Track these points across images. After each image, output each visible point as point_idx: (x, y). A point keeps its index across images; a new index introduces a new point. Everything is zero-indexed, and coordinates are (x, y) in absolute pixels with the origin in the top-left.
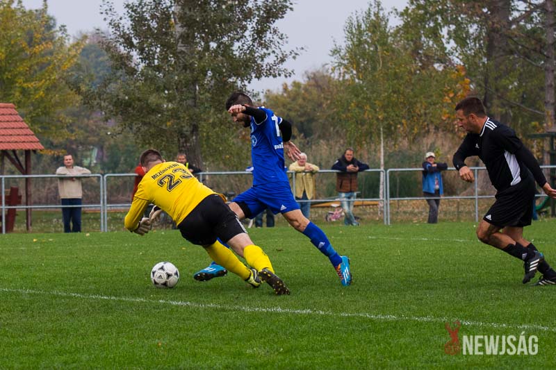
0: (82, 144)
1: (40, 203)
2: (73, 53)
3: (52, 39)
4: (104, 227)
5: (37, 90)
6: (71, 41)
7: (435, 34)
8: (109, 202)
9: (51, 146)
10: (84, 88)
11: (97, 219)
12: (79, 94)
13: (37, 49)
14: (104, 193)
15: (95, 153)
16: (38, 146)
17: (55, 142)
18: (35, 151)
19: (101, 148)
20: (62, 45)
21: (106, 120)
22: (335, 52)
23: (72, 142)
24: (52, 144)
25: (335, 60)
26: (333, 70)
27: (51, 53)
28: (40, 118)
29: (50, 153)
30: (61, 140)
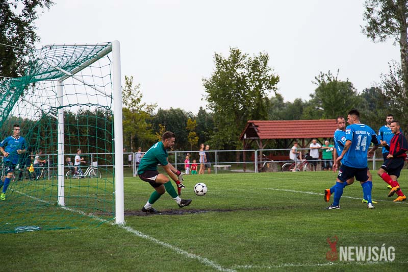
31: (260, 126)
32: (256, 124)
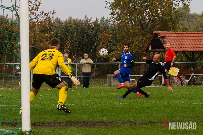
31: (166, 37)
32: (162, 35)
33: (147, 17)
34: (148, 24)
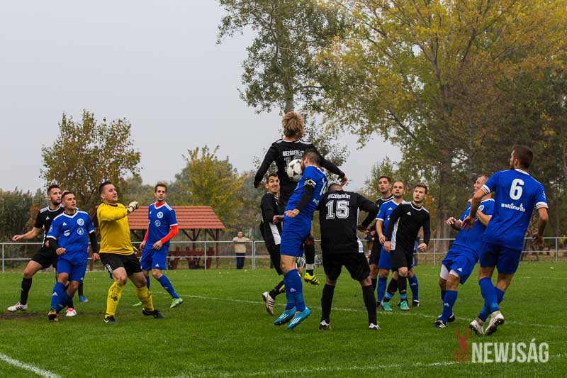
0: (245, 226)
1: (224, 255)
2: (240, 181)
3: (229, 175)
4: (254, 267)
5: (222, 200)
6: (240, 176)
7: (415, 174)
8: (257, 254)
9: (229, 227)
10: (245, 199)
11: (251, 263)
12: (243, 202)
13: (223, 180)
14: (254, 250)
15: (251, 230)
16: (223, 227)
17: (231, 225)
18: (221, 229)
19: (254, 228)
20: (235, 178)
21: (255, 215)
22: (367, 182)
23: (239, 225)
24: (230, 226)
25: (367, 186)
26: (366, 191)
27: (230, 181)
28: (224, 213)
29: (228, 230)
30: (234, 224)
33: (89, 189)
34: (90, 197)
